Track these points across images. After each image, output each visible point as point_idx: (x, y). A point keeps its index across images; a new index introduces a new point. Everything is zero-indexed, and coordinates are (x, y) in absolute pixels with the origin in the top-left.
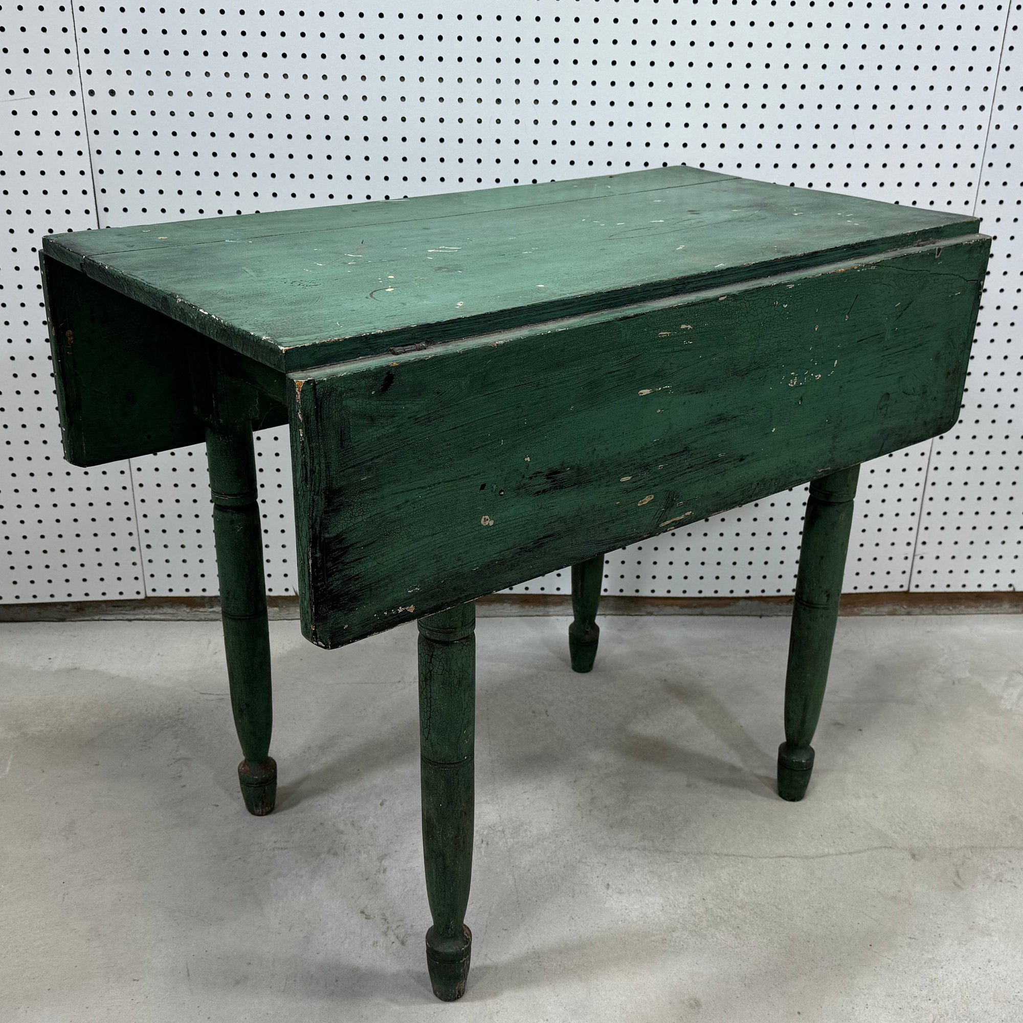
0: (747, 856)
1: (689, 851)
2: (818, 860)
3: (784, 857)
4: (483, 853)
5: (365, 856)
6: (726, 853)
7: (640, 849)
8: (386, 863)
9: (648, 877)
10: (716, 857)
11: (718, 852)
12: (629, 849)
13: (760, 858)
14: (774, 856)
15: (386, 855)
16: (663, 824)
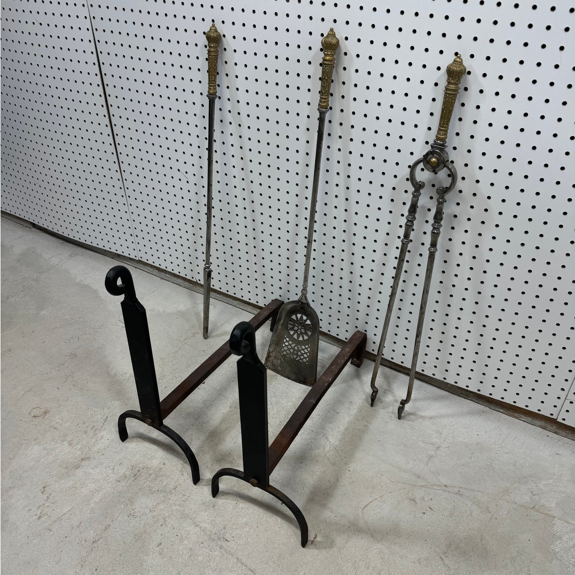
1: (225, 547)
4: (128, 483)
7: (202, 529)
8: (83, 464)
10: (235, 561)
15: (88, 458)
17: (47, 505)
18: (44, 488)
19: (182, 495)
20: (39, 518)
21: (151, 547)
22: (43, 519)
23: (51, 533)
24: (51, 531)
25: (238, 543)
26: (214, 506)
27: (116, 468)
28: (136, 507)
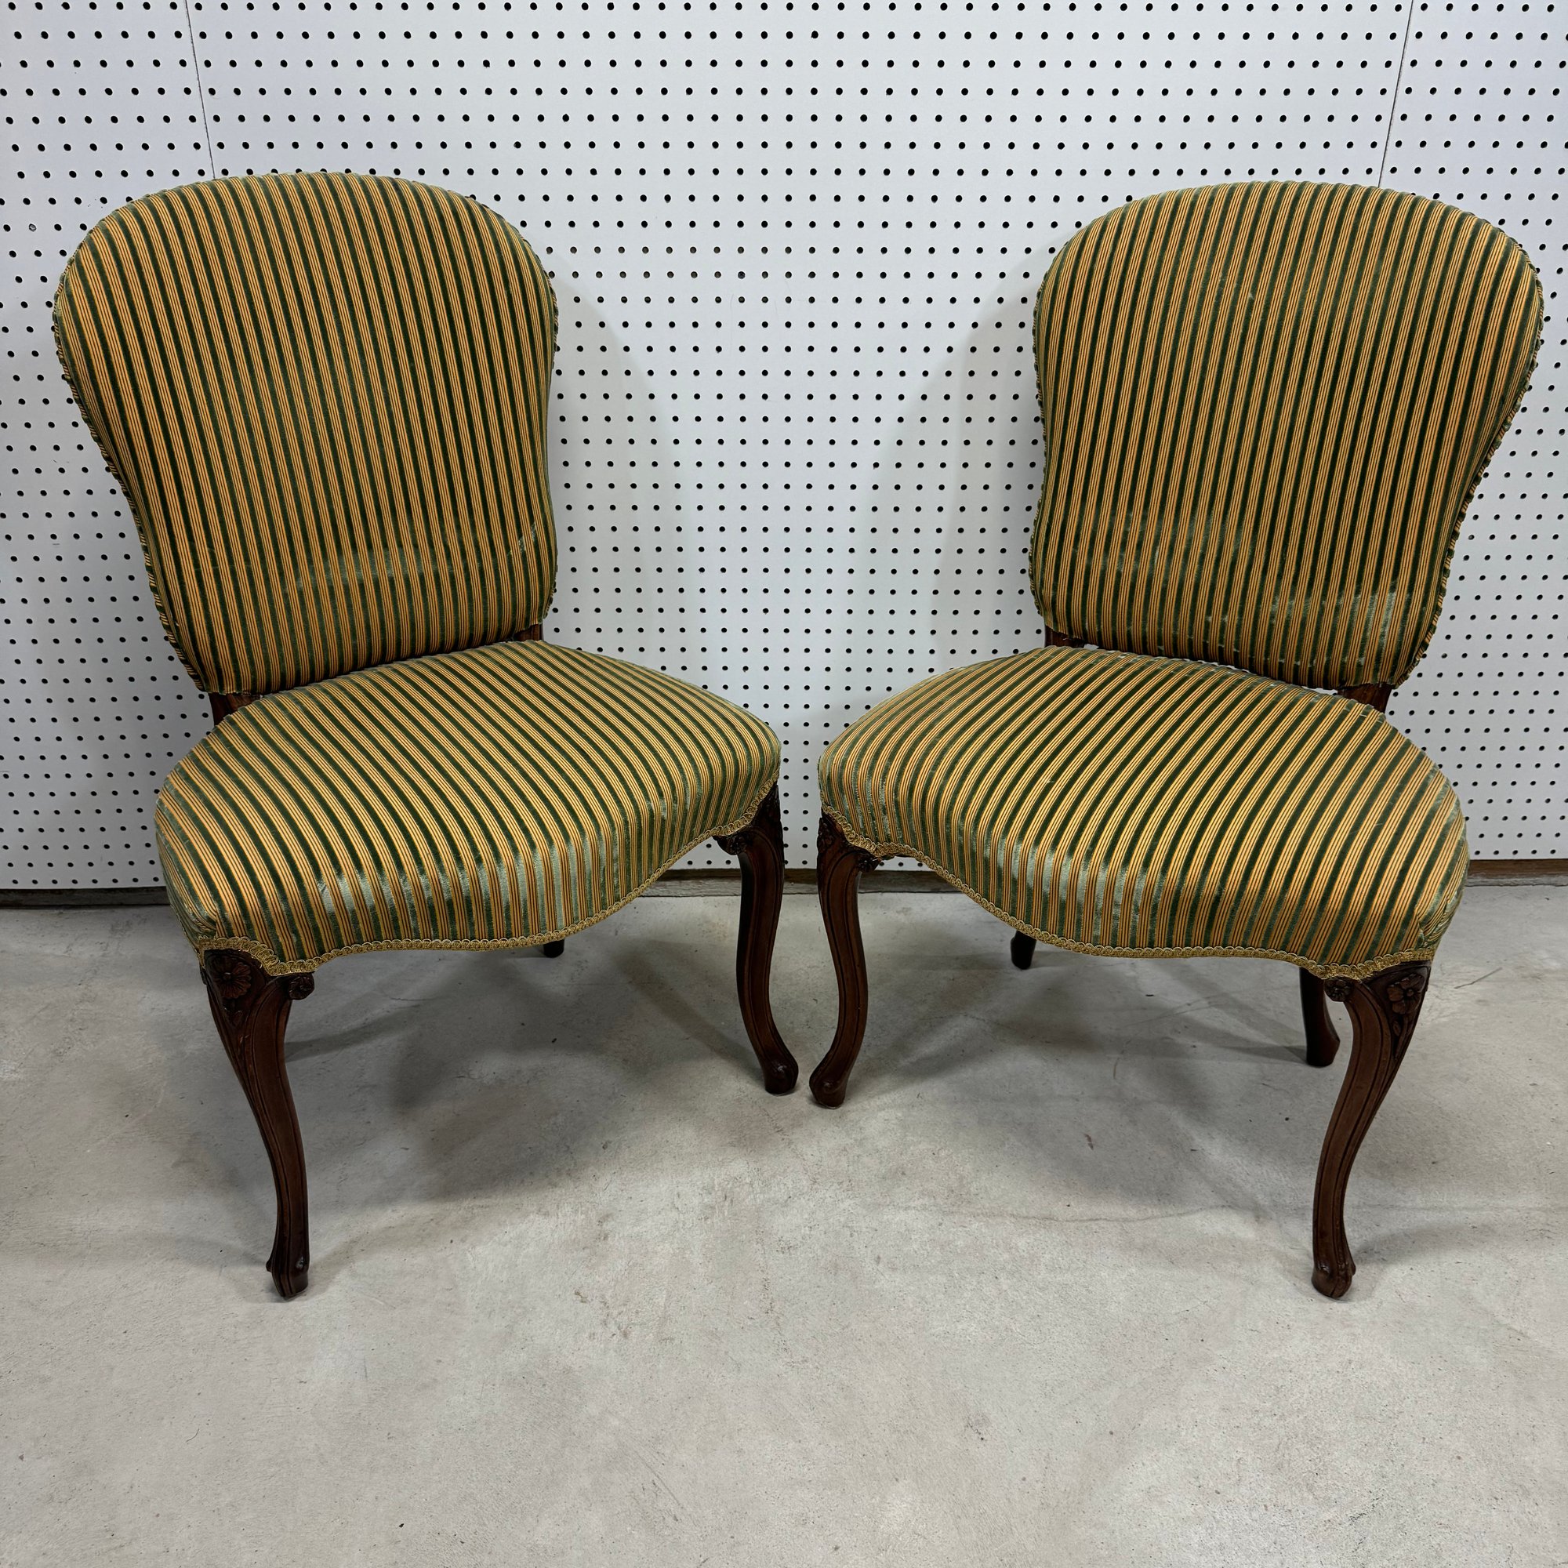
0: (1051, 1219)
1: (979, 1211)
2: (1139, 1224)
3: (1097, 1220)
4: (726, 1213)
5: (583, 1216)
6: (1026, 1215)
7: (920, 1209)
8: (607, 1226)
9: (928, 1247)
10: (1013, 1220)
11: (1015, 1213)
12: (906, 1209)
13: (1067, 1221)
14: (1085, 1218)
15: (608, 1216)
16: (948, 1174)
17: (615, 1312)
18: (577, 1293)
19: (835, 1184)
20: (625, 1335)
21: (870, 1269)
22: (635, 1332)
23: (677, 1342)
24: (672, 1339)
25: (992, 1197)
26: (903, 1174)
27: (678, 1204)
28: (779, 1235)
